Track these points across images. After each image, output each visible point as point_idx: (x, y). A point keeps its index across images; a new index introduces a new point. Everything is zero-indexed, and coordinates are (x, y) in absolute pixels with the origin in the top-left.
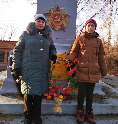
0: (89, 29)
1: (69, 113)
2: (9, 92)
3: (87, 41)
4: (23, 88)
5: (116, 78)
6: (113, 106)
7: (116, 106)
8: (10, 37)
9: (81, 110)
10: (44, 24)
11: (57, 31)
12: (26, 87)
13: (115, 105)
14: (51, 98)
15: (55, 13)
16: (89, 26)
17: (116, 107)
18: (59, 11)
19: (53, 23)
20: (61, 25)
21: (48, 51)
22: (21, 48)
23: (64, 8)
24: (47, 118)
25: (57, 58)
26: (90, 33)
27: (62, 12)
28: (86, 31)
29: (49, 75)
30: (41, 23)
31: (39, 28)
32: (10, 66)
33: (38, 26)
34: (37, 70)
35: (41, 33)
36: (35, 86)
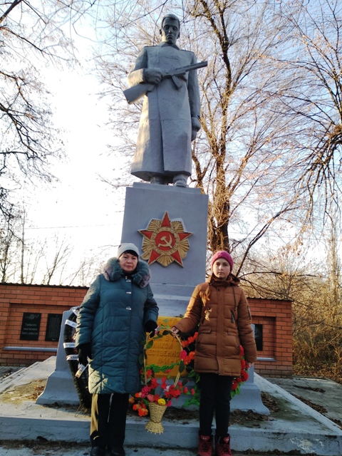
0: (218, 270)
1: (182, 444)
2: (59, 401)
3: (215, 293)
4: (94, 382)
5: (338, 388)
6: (279, 434)
7: (285, 434)
8: (50, 271)
9: (205, 435)
10: (136, 261)
11: (164, 267)
12: (99, 379)
13: (284, 432)
14: (146, 414)
15: (161, 230)
16: (218, 264)
17: (286, 436)
18: (169, 226)
19: (156, 250)
20: (173, 255)
21: (142, 312)
22: (92, 306)
23: (180, 220)
24: (136, 451)
25: (156, 326)
26: (220, 278)
27: (176, 228)
28: (213, 274)
29: (140, 358)
30: (130, 260)
31: (126, 269)
32: (64, 344)
33: (124, 265)
34: (120, 346)
35: (130, 277)
36: (115, 376)
